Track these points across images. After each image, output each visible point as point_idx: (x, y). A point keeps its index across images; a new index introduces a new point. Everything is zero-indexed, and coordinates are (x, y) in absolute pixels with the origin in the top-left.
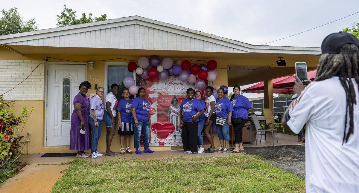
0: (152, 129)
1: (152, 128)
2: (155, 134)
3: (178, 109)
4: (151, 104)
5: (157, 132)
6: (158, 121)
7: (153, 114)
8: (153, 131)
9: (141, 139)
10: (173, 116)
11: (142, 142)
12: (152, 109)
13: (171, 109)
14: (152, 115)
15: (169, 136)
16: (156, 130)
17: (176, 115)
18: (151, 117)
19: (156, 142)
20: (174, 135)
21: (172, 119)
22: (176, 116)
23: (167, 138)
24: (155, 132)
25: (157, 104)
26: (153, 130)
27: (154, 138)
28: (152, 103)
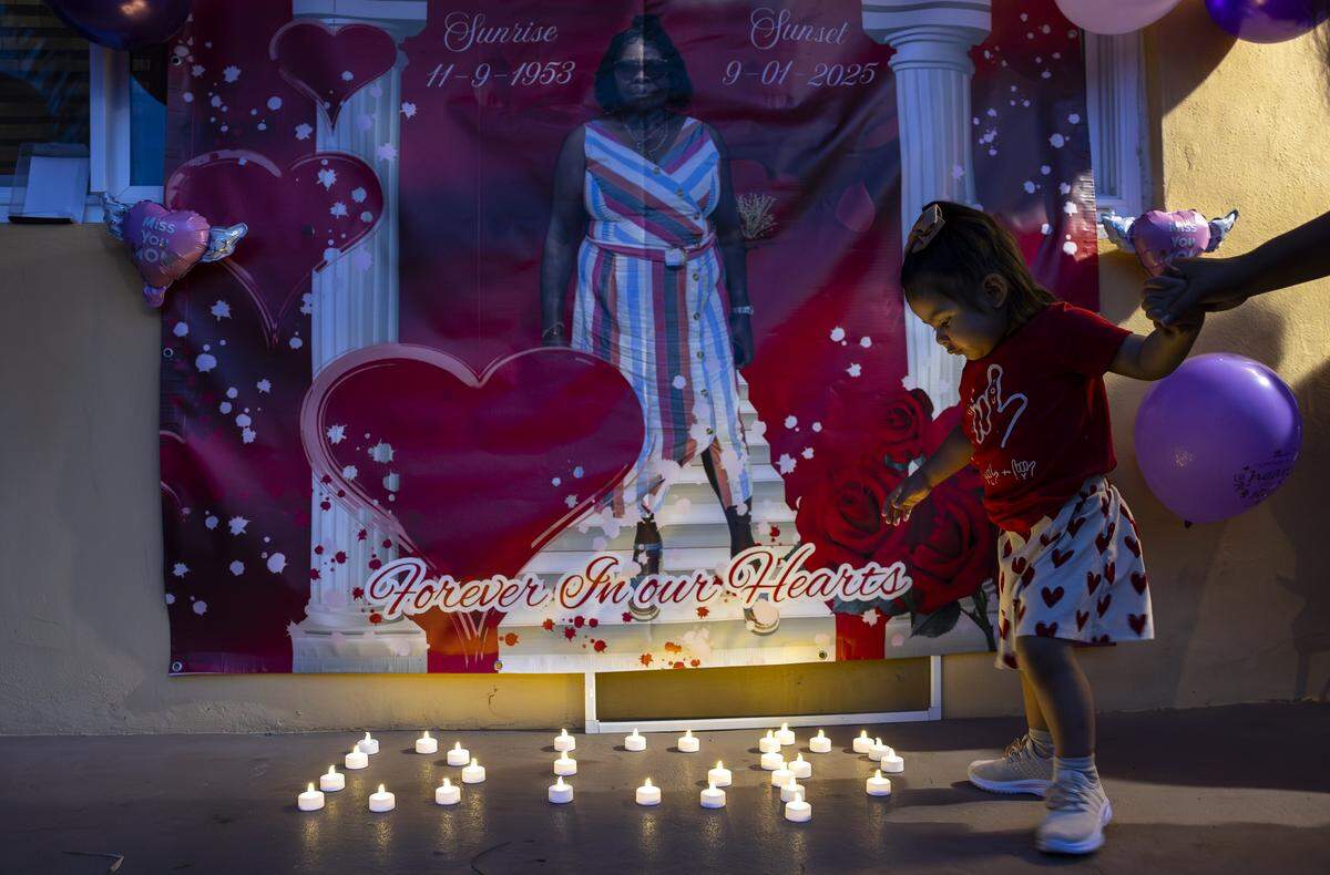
0: (337, 434)
1: (329, 421)
2: (366, 513)
3: (681, 176)
4: (322, 110)
5: (392, 482)
6: (404, 337)
7: (349, 233)
8: (350, 472)
9: (180, 570)
10: (621, 262)
11: (200, 608)
12: (328, 178)
13: (587, 163)
14: (329, 254)
15: (561, 541)
16: (381, 453)
17: (658, 244)
18: (316, 278)
19: (376, 619)
20: (633, 517)
21: (599, 297)
22: (655, 257)
23: (535, 567)
24: (370, 483)
25: (410, 110)
26: (341, 454)
27: (359, 555)
28: (337, 95)
